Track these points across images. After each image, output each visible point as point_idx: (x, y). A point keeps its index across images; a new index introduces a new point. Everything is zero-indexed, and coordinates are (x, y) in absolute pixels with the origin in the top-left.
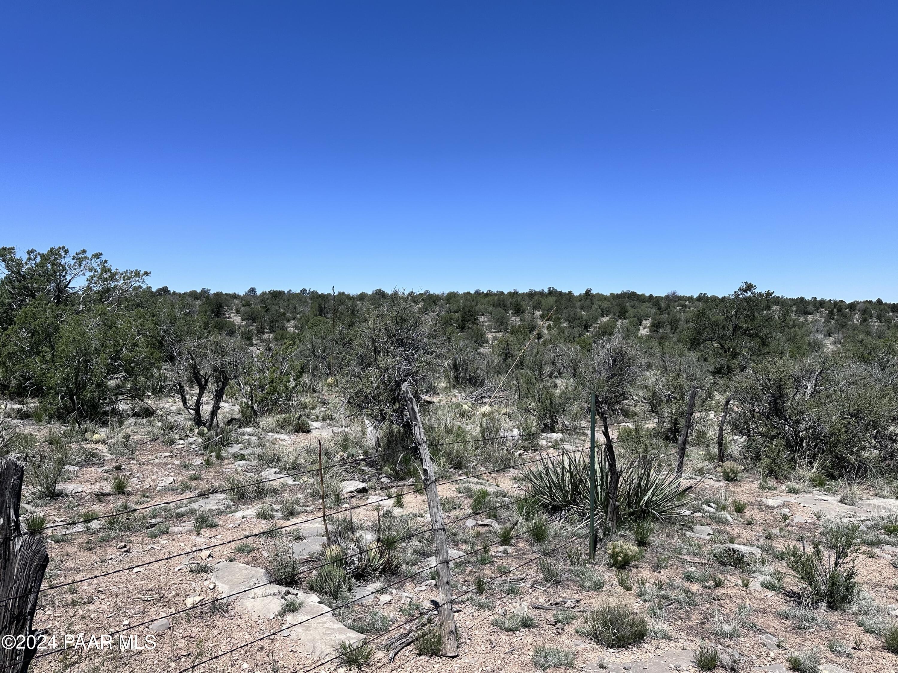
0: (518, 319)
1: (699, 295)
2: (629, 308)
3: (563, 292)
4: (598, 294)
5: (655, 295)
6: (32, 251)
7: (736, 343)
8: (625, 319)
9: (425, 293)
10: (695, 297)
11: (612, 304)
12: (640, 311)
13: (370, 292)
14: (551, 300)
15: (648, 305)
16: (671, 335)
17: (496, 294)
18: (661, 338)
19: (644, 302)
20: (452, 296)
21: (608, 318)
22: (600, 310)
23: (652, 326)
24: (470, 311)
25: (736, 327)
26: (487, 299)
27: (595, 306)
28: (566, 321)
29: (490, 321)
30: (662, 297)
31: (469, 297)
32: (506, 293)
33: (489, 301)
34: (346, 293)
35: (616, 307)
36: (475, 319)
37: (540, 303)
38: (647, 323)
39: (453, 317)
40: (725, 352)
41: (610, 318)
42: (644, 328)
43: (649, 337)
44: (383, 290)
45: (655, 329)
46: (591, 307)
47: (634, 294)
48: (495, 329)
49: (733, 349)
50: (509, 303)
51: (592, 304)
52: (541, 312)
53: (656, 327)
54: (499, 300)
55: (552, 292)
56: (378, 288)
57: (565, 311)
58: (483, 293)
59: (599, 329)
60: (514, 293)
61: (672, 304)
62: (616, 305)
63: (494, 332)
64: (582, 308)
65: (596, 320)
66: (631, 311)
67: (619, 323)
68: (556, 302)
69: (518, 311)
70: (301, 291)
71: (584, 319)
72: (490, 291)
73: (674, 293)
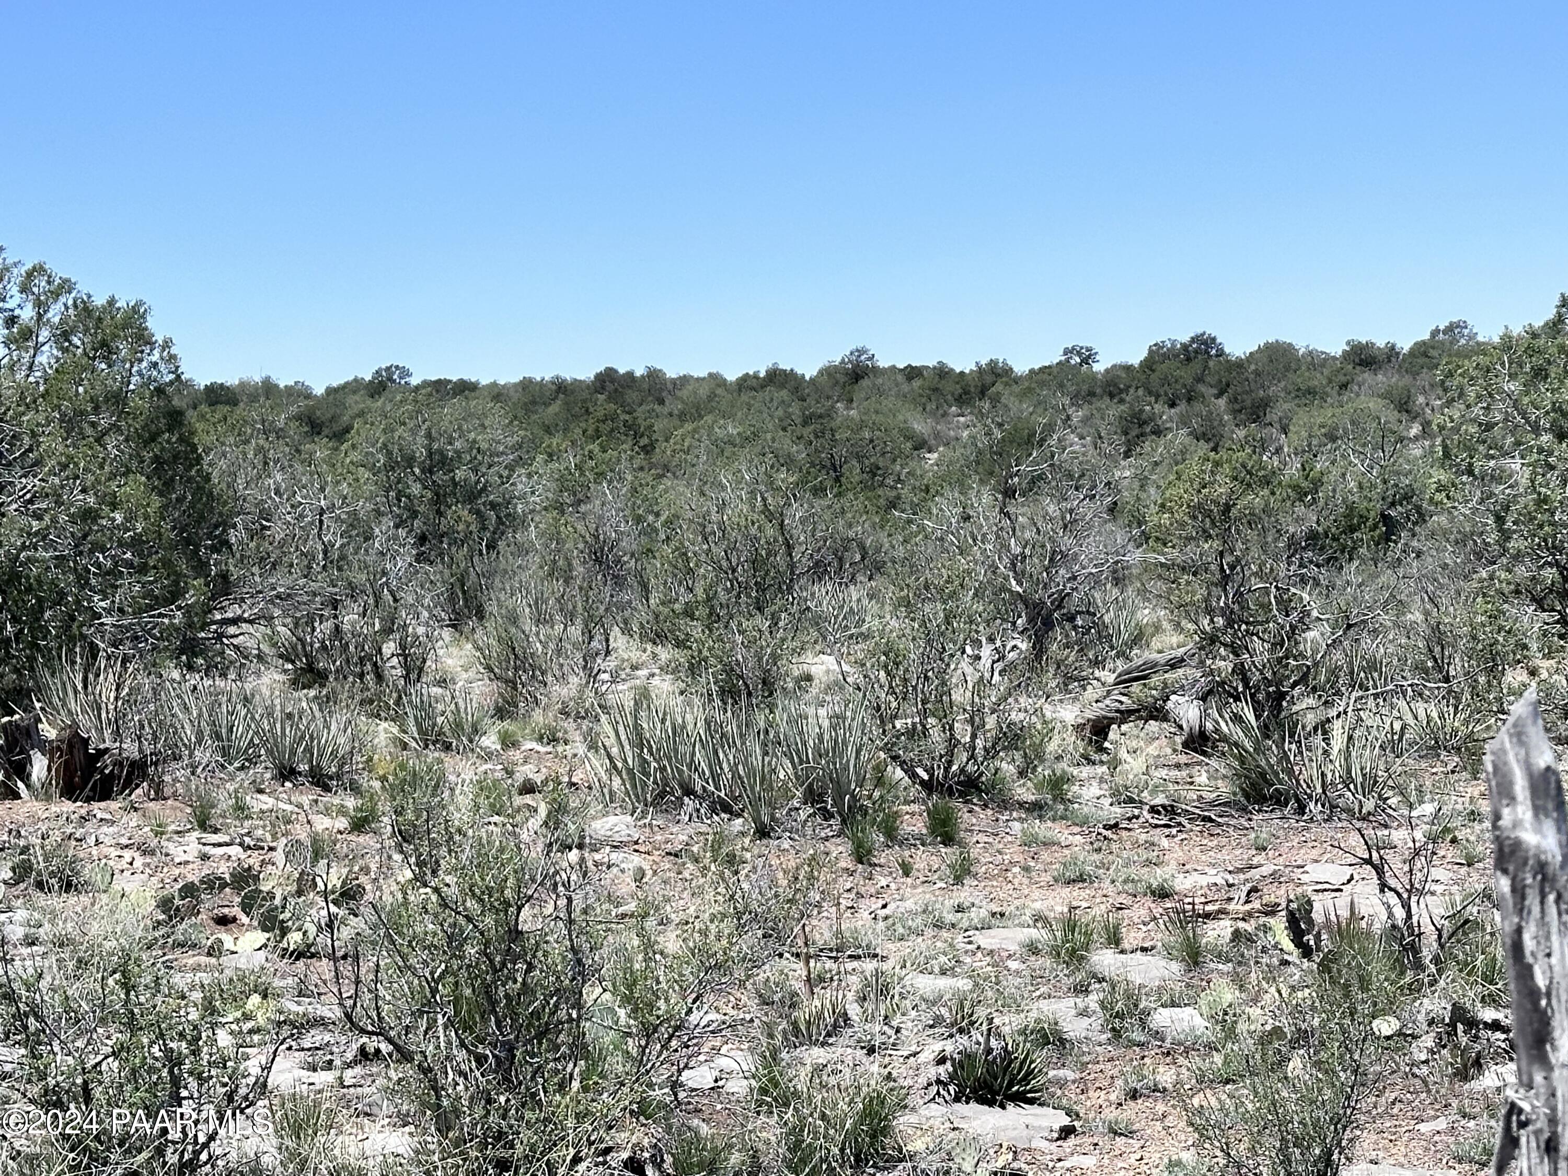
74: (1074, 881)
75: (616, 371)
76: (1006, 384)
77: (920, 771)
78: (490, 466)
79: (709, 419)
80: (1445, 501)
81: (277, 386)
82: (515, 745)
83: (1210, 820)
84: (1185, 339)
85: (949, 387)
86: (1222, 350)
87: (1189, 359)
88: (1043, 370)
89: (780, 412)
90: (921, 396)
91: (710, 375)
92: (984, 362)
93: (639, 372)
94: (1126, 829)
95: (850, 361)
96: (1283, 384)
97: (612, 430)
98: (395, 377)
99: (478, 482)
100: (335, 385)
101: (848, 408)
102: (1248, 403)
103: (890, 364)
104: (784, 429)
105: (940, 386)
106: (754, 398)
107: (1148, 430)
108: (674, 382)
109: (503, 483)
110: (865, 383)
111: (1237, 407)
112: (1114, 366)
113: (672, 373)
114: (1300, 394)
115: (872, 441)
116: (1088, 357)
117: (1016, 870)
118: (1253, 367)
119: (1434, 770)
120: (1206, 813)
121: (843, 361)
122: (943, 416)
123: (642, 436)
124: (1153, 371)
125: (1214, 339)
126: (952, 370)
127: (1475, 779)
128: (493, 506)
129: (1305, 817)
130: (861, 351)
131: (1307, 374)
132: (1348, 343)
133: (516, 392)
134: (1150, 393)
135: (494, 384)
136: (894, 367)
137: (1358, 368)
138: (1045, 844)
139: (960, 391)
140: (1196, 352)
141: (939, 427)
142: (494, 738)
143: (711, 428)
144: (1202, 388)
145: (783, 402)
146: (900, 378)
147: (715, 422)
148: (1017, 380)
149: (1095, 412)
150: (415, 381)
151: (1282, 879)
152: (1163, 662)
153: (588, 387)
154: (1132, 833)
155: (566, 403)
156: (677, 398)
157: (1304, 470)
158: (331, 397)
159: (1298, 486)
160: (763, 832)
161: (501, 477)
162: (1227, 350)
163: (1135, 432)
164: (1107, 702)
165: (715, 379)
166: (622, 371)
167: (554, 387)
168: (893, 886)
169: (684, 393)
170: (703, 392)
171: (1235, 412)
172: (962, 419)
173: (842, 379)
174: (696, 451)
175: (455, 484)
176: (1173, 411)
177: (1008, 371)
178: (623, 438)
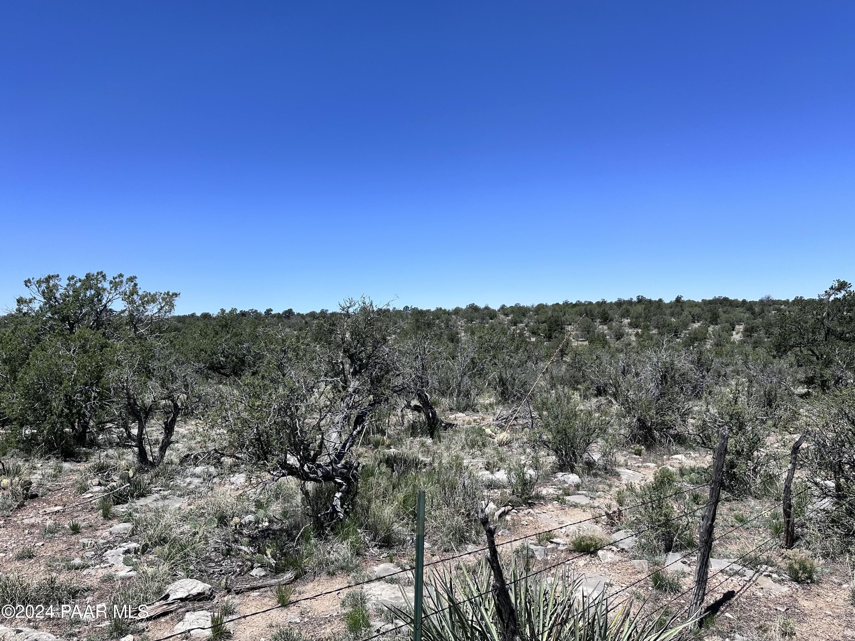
0: (605, 327)
1: (795, 299)
2: (721, 314)
3: (653, 299)
4: (689, 300)
5: (748, 300)
6: (73, 278)
7: (831, 349)
8: (717, 324)
9: (516, 305)
10: (790, 301)
11: (703, 310)
12: (732, 316)
13: (464, 307)
14: (640, 308)
15: (741, 310)
16: (766, 340)
17: (584, 304)
18: (755, 343)
19: (737, 307)
20: (541, 308)
21: (699, 324)
22: (690, 316)
23: (745, 331)
24: (556, 321)
25: (828, 331)
26: (574, 309)
27: (686, 313)
28: (655, 328)
29: (577, 330)
30: (756, 302)
31: (557, 308)
32: (594, 303)
33: (577, 311)
34: (443, 309)
35: (707, 313)
36: (562, 329)
37: (628, 311)
38: (740, 328)
39: (540, 328)
40: (818, 358)
41: (702, 324)
42: (737, 333)
43: (742, 342)
44: (476, 304)
45: (748, 333)
46: (681, 314)
47: (726, 299)
48: (582, 338)
49: (827, 356)
50: (596, 312)
51: (683, 310)
52: (629, 320)
53: (749, 331)
54: (585, 309)
55: (641, 300)
56: (471, 303)
57: (654, 318)
58: (571, 303)
59: (689, 335)
60: (602, 302)
61: (766, 309)
62: (708, 311)
63: (581, 341)
64: (672, 315)
65: (685, 326)
66: (723, 316)
67: (710, 329)
68: (645, 310)
69: (606, 319)
70: (404, 308)
71: (673, 326)
72: (579, 301)
73: (769, 298)
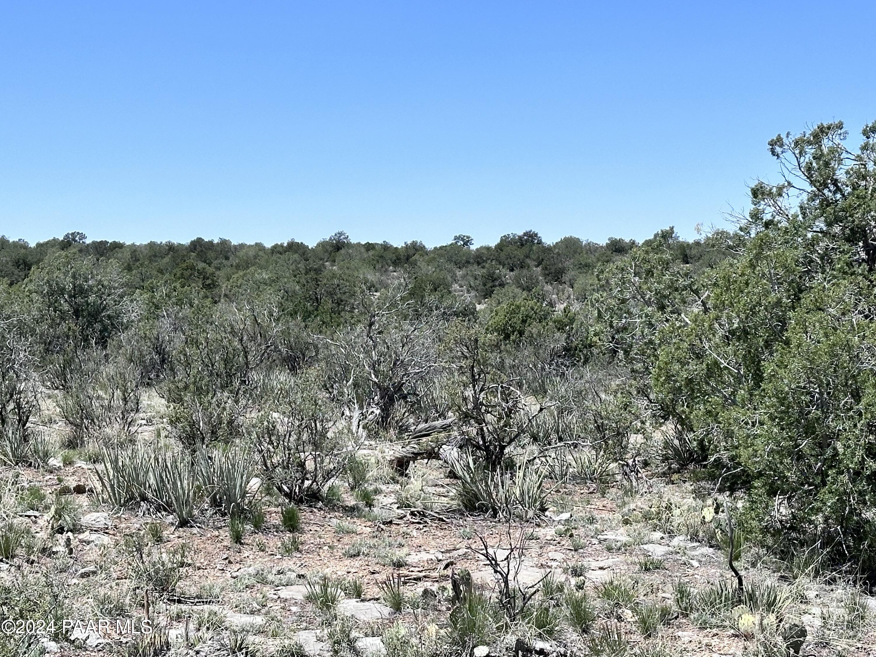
74: (354, 556)
75: (203, 240)
76: (422, 255)
77: (285, 487)
78: (109, 295)
79: (252, 269)
80: (598, 341)
81: (8, 241)
82: (71, 463)
83: (442, 520)
84: (521, 233)
85: (389, 256)
86: (541, 240)
87: (522, 245)
88: (441, 248)
89: (293, 267)
90: (373, 260)
91: (257, 244)
92: (409, 242)
93: (216, 241)
94: (396, 524)
95: (334, 239)
96: (572, 260)
97: (191, 275)
98: (77, 239)
99: (102, 303)
100: (42, 242)
101: (332, 265)
102: (553, 270)
103: (357, 242)
104: (295, 276)
105: (384, 255)
106: (280, 258)
107: (497, 284)
108: (235, 247)
109: (116, 305)
110: (343, 251)
111: (547, 272)
112: (481, 247)
113: (235, 242)
114: (581, 266)
115: (338, 285)
116: (467, 241)
117: (326, 548)
118: (557, 251)
119: (582, 492)
120: (441, 517)
121: (330, 239)
122: (385, 271)
123: (208, 278)
124: (502, 250)
125: (536, 235)
126: (391, 246)
127: (603, 497)
128: (109, 317)
129: (497, 519)
130: (341, 234)
131: (585, 256)
132: (609, 239)
133: (146, 249)
134: (500, 263)
135: (133, 245)
136: (359, 243)
137: (614, 253)
138: (348, 532)
139: (395, 258)
140: (526, 241)
141: (382, 278)
142: (60, 459)
143: (253, 274)
144: (528, 261)
145: (296, 261)
146: (363, 250)
147: (255, 271)
148: (427, 253)
149: (469, 272)
150: (88, 241)
151: (469, 557)
152: (439, 426)
153: (187, 248)
154: (399, 527)
155: (173, 257)
156: (236, 257)
157: (565, 312)
158: (39, 248)
159: (561, 321)
160: (183, 523)
161: (115, 301)
162: (543, 241)
163: (490, 284)
164: (408, 448)
165: (259, 246)
166: (206, 240)
167: (167, 248)
168: (251, 557)
169: (241, 254)
170: (251, 253)
171: (545, 275)
172: (395, 274)
173: (330, 249)
174: (244, 287)
175: (88, 304)
176: (512, 273)
177: (423, 248)
178: (197, 279)
